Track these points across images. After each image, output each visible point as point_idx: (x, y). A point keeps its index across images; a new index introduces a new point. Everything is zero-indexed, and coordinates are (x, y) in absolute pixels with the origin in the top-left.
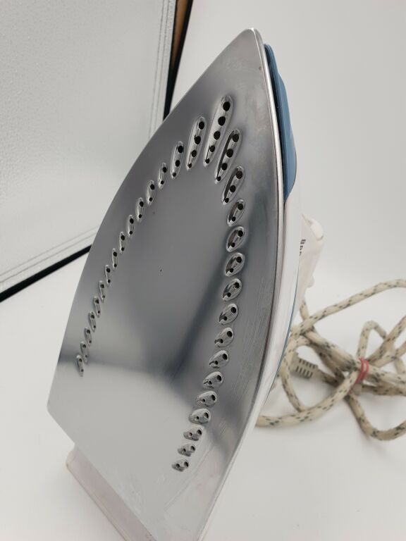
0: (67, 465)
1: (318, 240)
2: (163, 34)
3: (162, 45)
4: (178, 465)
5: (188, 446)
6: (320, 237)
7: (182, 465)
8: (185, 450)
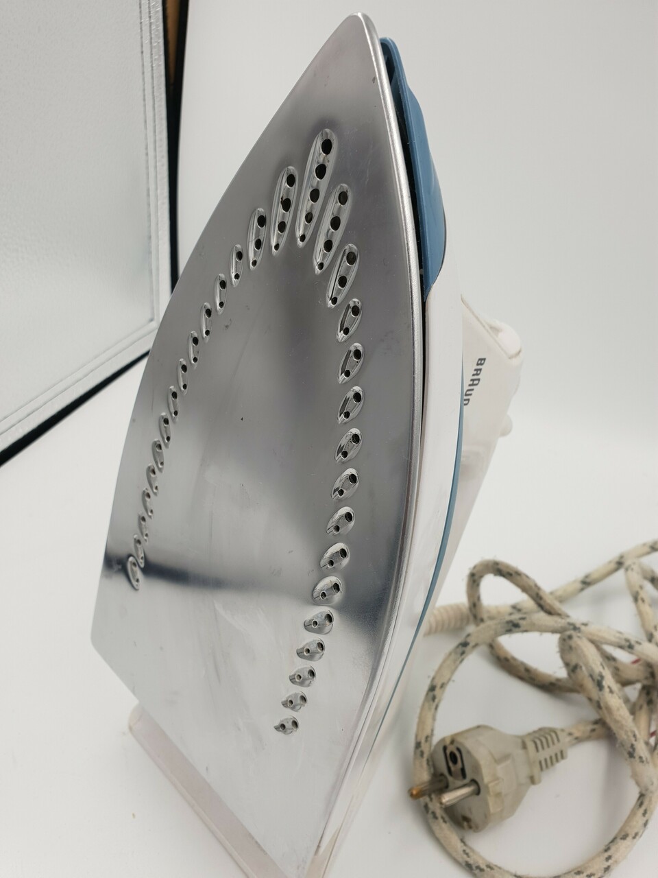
0: (131, 728)
1: (511, 358)
2: (146, 20)
3: (146, 41)
4: (283, 726)
5: (296, 695)
6: (513, 351)
7: (289, 725)
8: (291, 702)
